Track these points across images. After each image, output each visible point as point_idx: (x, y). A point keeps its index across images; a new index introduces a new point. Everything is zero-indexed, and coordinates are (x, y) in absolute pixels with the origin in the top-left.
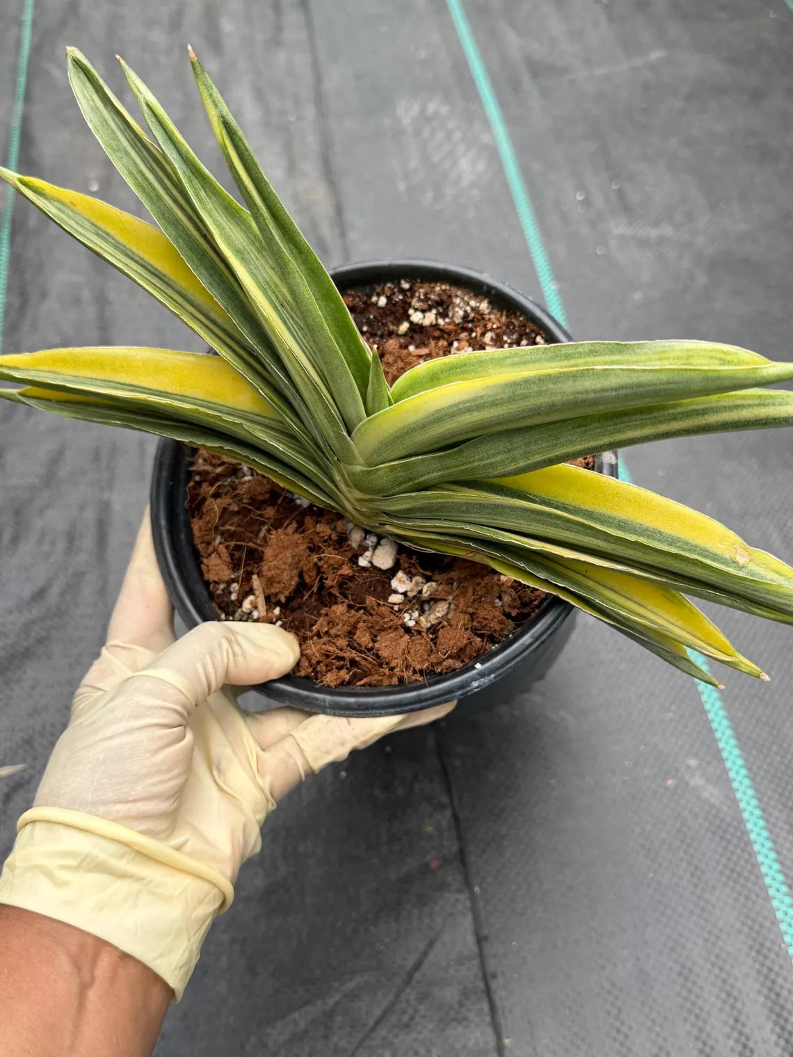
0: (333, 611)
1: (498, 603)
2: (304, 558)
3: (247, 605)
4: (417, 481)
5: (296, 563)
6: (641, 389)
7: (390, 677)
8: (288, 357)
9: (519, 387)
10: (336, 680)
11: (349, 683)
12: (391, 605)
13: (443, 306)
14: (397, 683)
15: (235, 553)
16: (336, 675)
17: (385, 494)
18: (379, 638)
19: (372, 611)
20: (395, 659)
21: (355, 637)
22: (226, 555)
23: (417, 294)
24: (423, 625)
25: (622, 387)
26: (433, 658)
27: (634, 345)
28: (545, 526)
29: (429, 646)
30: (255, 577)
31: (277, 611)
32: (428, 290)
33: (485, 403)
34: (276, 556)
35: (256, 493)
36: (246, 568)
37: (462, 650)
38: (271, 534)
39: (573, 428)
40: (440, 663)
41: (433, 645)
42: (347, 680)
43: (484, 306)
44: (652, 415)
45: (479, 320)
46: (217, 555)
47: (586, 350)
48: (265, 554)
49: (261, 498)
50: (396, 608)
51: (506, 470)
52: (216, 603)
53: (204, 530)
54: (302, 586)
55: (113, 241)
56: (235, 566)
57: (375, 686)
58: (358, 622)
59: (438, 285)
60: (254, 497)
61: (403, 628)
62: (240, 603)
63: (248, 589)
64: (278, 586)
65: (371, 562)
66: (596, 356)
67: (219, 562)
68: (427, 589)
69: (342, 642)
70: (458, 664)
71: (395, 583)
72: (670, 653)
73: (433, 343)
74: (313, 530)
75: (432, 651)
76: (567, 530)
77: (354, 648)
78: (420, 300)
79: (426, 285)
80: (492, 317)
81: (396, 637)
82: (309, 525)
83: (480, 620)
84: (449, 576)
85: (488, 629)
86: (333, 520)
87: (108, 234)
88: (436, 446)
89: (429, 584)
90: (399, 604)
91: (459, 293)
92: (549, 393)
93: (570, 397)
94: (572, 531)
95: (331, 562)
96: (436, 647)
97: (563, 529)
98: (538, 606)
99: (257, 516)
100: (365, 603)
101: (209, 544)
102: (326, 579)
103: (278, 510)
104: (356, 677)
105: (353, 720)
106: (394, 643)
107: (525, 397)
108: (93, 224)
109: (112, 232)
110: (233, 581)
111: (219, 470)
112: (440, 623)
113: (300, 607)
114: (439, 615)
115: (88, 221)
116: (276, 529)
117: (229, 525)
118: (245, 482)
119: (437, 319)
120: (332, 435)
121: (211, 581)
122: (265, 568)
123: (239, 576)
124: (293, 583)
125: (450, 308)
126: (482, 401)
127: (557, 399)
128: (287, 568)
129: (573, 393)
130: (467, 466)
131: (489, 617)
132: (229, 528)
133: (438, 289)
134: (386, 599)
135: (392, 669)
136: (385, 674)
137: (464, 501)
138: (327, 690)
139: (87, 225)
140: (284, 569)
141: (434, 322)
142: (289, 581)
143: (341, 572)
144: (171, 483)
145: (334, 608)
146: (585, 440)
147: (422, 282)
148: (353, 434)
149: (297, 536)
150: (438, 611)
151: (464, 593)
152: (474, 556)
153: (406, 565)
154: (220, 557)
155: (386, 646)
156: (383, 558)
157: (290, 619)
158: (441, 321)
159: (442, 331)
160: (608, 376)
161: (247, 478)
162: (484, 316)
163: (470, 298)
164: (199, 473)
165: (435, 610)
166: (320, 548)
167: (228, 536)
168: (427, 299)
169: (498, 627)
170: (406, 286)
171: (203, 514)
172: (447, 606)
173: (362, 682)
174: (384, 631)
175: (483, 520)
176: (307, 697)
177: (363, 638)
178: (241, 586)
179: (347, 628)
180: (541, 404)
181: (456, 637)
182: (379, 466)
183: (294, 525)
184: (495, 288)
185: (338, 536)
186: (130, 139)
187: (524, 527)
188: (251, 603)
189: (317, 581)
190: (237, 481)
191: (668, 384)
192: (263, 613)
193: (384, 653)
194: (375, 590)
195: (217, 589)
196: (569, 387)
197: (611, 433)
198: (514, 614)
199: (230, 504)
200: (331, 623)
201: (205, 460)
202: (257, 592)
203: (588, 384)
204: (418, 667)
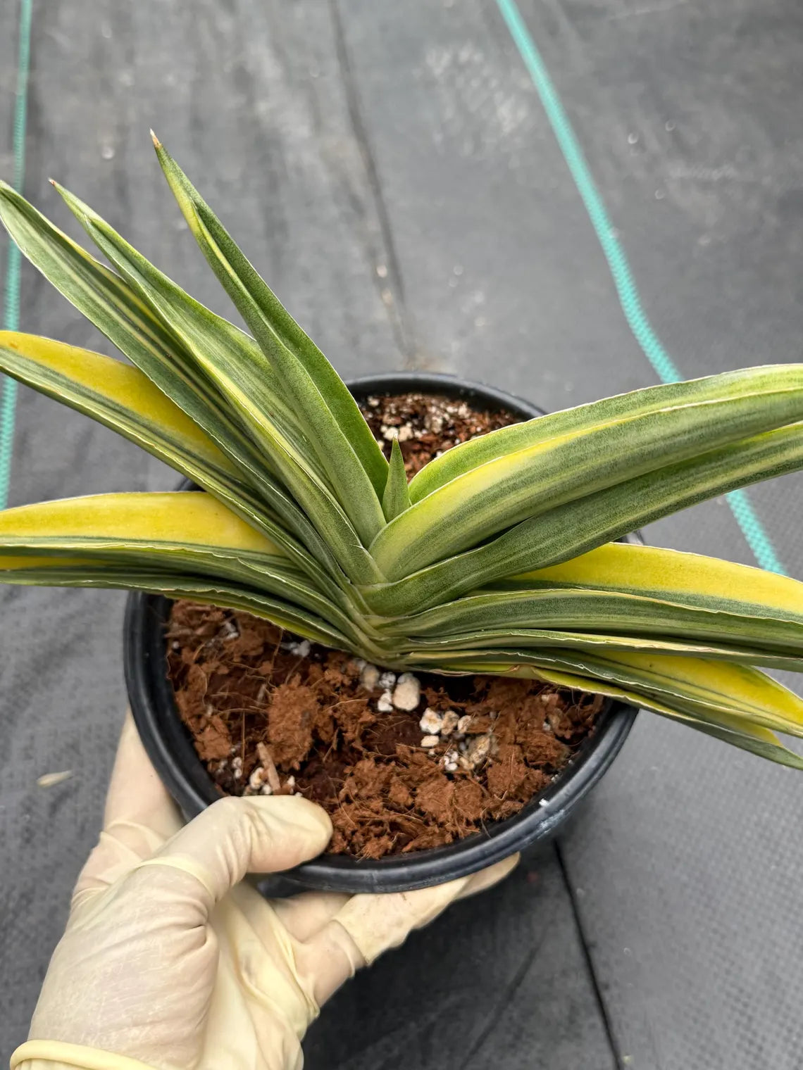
0: (359, 769)
1: (547, 727)
2: (316, 713)
3: (255, 780)
4: (452, 588)
5: (307, 721)
6: (719, 426)
7: (442, 835)
8: (290, 468)
9: (572, 450)
10: (378, 850)
11: (394, 851)
12: (425, 750)
13: (418, 417)
14: (451, 841)
15: (232, 722)
16: (377, 844)
17: (414, 611)
18: (418, 791)
19: (405, 761)
20: (442, 812)
21: (390, 795)
22: (223, 726)
23: (388, 410)
24: (465, 767)
25: (696, 428)
26: (489, 803)
27: (697, 382)
28: (607, 615)
29: (479, 791)
30: (260, 745)
31: (291, 781)
32: (400, 403)
33: (533, 476)
34: (283, 716)
35: (248, 649)
36: (247, 738)
37: (520, 787)
38: (273, 692)
39: (634, 492)
40: (497, 808)
41: (483, 788)
42: (390, 847)
43: (463, 410)
44: (724, 461)
45: (460, 426)
46: (212, 728)
47: (641, 398)
48: (270, 716)
49: (253, 653)
50: (432, 752)
51: (558, 554)
52: (219, 784)
53: (193, 701)
54: (318, 744)
55: (65, 381)
56: (235, 737)
57: (425, 849)
58: (390, 777)
59: (410, 396)
60: (246, 654)
61: (446, 774)
62: (246, 780)
63: (254, 762)
64: (290, 750)
65: (392, 705)
66: (654, 403)
67: (216, 735)
68: (463, 724)
69: (377, 804)
70: (518, 806)
71: (424, 724)
72: (761, 743)
73: (414, 457)
74: (322, 679)
75: (483, 795)
76: (633, 615)
77: (391, 809)
78: (391, 415)
79: (396, 399)
80: (474, 420)
81: (439, 787)
82: (315, 675)
83: (532, 749)
84: (485, 706)
85: (543, 757)
86: (341, 662)
87: (58, 374)
88: (473, 542)
89: (464, 718)
90: (435, 747)
91: (434, 401)
92: (609, 450)
93: (636, 450)
94: (639, 615)
95: (349, 710)
96: (487, 790)
97: (630, 614)
98: (594, 723)
99: (253, 674)
100: (395, 752)
101: (199, 717)
102: (346, 732)
103: (275, 665)
104: (400, 843)
105: (409, 894)
106: (439, 793)
107: (581, 460)
108: (40, 366)
109: (63, 371)
110: (236, 754)
111: (200, 631)
112: (485, 761)
113: (318, 772)
114: (482, 752)
115: (33, 362)
116: (278, 685)
117: (222, 691)
118: (231, 641)
119: (413, 432)
120: (346, 551)
121: (209, 759)
122: (272, 732)
123: (241, 749)
124: (307, 744)
125: (426, 418)
126: (530, 474)
127: (618, 456)
128: (298, 727)
130: (511, 559)
131: (544, 744)
132: (222, 694)
133: (409, 401)
134: (418, 744)
135: (441, 825)
136: (435, 833)
137: (510, 601)
138: (370, 864)
139: (32, 366)
140: (295, 730)
141: (411, 436)
142: (302, 741)
143: (361, 720)
144: (147, 655)
145: (360, 765)
146: (648, 503)
147: (391, 396)
148: (372, 546)
149: (303, 689)
150: (480, 748)
151: (506, 723)
152: (518, 669)
153: (434, 700)
154: (215, 729)
155: (429, 799)
156: (407, 696)
157: (312, 787)
158: (418, 434)
159: (422, 443)
160: (678, 417)
161: (233, 635)
162: (465, 421)
163: (447, 405)
164: (176, 639)
165: (476, 748)
166: (333, 697)
167: (220, 704)
168: (399, 413)
169: (554, 753)
170: (374, 402)
171: (189, 684)
172: (488, 740)
173: (408, 848)
174: (423, 781)
175: (532, 621)
176: (350, 876)
177: (400, 794)
178: (245, 760)
179: (379, 786)
180: (601, 465)
181: (510, 774)
182: (406, 578)
183: (298, 677)
184: (473, 390)
185: (350, 680)
186: (73, 266)
187: (582, 620)
188: (260, 777)
189: (335, 736)
190: (222, 640)
191: (749, 414)
192: (277, 787)
193: (429, 808)
194: (404, 735)
195: (218, 768)
196: (632, 441)
197: (679, 489)
198: (568, 735)
199: (218, 668)
200: (361, 783)
201: (181, 623)
202: (265, 763)
203: (656, 431)
204: (472, 817)
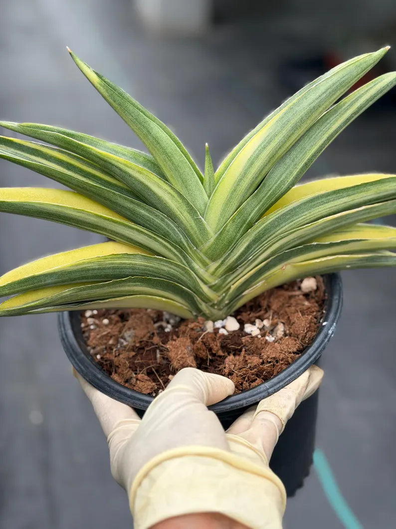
2: (193, 346)
5: (190, 352)
12: (256, 337)
18: (262, 354)
22: (145, 377)
24: (279, 337)
30: (170, 376)
33: (271, 138)
34: (177, 354)
40: (304, 338)
41: (293, 337)
44: (338, 114)
46: (140, 381)
48: (170, 357)
49: (145, 338)
50: (259, 336)
58: (245, 357)
65: (227, 331)
67: (144, 383)
68: (266, 323)
70: (313, 333)
71: (248, 330)
74: (188, 329)
75: (295, 339)
81: (272, 347)
82: (184, 329)
89: (265, 320)
92: (298, 113)
99: (150, 347)
102: (213, 347)
103: (160, 337)
107: (288, 122)
114: (282, 330)
116: (167, 342)
120: (193, 225)
123: (160, 384)
128: (187, 356)
129: (308, 106)
130: (270, 192)
132: (138, 362)
134: (251, 336)
148: (205, 215)
149: (181, 339)
150: (280, 328)
155: (270, 354)
164: (98, 354)
167: (139, 367)
172: (282, 324)
174: (263, 350)
177: (255, 360)
179: (242, 362)
181: (303, 320)
182: (226, 224)
183: (175, 336)
189: (208, 352)
193: (272, 356)
204: (295, 350)
